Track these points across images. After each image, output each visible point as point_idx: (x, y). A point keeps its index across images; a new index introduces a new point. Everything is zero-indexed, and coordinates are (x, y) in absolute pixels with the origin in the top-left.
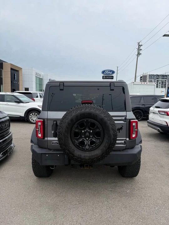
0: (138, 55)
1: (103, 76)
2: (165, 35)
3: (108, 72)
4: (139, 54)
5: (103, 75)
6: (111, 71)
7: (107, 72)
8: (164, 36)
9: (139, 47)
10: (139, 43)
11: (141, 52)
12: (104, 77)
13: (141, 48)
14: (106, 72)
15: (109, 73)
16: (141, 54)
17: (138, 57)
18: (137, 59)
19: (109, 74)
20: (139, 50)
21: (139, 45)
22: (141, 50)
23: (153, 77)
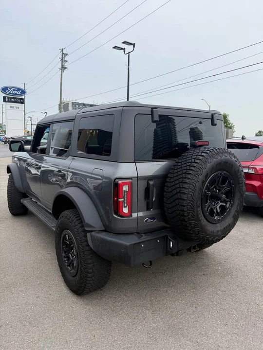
0: (62, 70)
1: (4, 98)
2: (115, 47)
3: (14, 90)
4: (63, 68)
5: (4, 95)
6: (19, 89)
7: (11, 91)
8: (113, 48)
9: (62, 56)
10: (62, 50)
11: (66, 65)
12: (7, 99)
13: (66, 58)
14: (9, 91)
15: (16, 92)
16: (66, 68)
17: (62, 72)
18: (62, 75)
19: (16, 94)
20: (63, 61)
21: (63, 54)
22: (66, 61)
23: (77, 106)
